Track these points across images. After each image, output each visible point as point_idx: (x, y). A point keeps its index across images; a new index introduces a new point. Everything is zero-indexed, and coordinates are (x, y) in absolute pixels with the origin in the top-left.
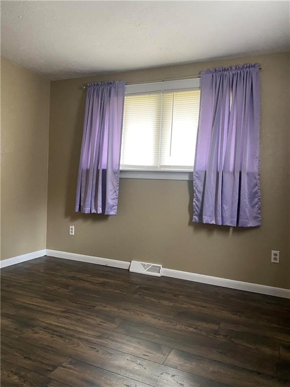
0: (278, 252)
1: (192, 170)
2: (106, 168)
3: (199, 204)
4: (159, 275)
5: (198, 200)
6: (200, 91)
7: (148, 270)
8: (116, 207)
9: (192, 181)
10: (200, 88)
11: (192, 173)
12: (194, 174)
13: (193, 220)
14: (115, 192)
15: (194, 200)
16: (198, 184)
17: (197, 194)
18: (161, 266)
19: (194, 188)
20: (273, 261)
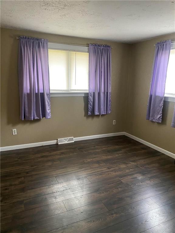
0: (115, 121)
1: (88, 92)
2: (43, 92)
3: (91, 107)
4: (73, 141)
5: (91, 105)
6: (88, 54)
7: (68, 141)
8: (50, 114)
9: (88, 97)
10: (88, 52)
11: (88, 93)
12: (89, 94)
13: (89, 114)
14: (49, 105)
15: (89, 105)
16: (91, 98)
17: (91, 102)
18: (73, 137)
19: (89, 100)
20: (114, 124)
